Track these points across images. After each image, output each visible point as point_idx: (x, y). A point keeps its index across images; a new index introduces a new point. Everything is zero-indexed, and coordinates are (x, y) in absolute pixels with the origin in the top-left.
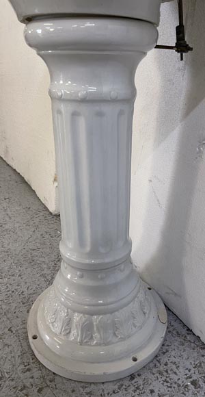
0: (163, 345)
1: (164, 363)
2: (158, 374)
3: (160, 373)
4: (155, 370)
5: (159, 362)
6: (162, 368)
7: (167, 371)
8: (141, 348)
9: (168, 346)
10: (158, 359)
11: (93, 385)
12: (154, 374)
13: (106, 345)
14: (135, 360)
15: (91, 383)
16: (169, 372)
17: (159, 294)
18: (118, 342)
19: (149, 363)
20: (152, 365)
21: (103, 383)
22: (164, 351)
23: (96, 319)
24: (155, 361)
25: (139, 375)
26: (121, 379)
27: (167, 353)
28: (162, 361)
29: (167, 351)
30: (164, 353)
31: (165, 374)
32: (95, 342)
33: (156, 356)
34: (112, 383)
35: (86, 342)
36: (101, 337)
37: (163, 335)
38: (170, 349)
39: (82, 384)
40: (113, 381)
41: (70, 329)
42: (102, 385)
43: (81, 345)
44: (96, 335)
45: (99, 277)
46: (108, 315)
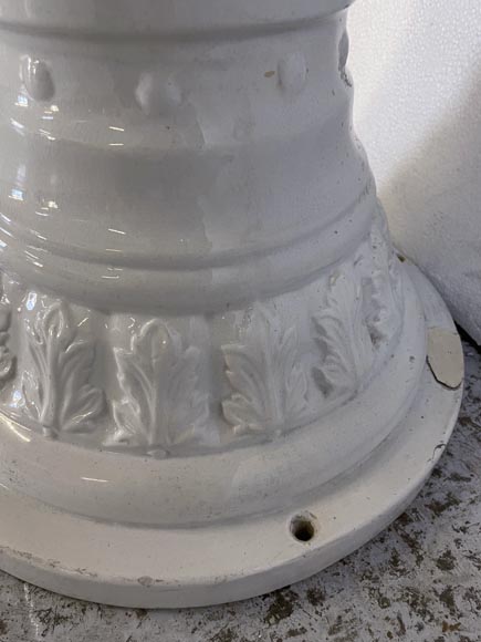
0: (436, 472)
1: (437, 555)
2: (404, 609)
3: (416, 602)
4: (391, 584)
5: (413, 545)
6: (426, 578)
7: (447, 598)
8: (338, 483)
9: (456, 477)
10: (408, 529)
11: (92, 616)
12: (384, 602)
13: (169, 455)
14: (304, 532)
15: (85, 605)
16: (458, 601)
17: (433, 281)
18: (229, 448)
19: (367, 547)
20: (378, 557)
21: (142, 612)
22: (440, 497)
23: (126, 334)
24: (394, 541)
25: (315, 598)
26: (231, 608)
27: (453, 511)
28: (425, 544)
29: (452, 501)
30: (438, 509)
31: (438, 608)
32: (119, 434)
33: (403, 518)
34: (181, 617)
35: (77, 430)
36: (145, 416)
37: (446, 438)
38: (466, 497)
39: (47, 603)
40: (189, 611)
41: (15, 361)
42: (134, 621)
43: (54, 436)
44: (125, 403)
45: (142, 94)
46: (196, 323)
